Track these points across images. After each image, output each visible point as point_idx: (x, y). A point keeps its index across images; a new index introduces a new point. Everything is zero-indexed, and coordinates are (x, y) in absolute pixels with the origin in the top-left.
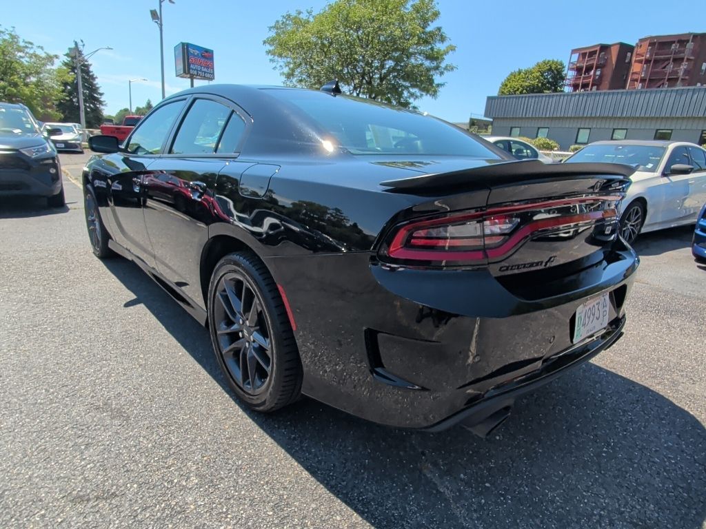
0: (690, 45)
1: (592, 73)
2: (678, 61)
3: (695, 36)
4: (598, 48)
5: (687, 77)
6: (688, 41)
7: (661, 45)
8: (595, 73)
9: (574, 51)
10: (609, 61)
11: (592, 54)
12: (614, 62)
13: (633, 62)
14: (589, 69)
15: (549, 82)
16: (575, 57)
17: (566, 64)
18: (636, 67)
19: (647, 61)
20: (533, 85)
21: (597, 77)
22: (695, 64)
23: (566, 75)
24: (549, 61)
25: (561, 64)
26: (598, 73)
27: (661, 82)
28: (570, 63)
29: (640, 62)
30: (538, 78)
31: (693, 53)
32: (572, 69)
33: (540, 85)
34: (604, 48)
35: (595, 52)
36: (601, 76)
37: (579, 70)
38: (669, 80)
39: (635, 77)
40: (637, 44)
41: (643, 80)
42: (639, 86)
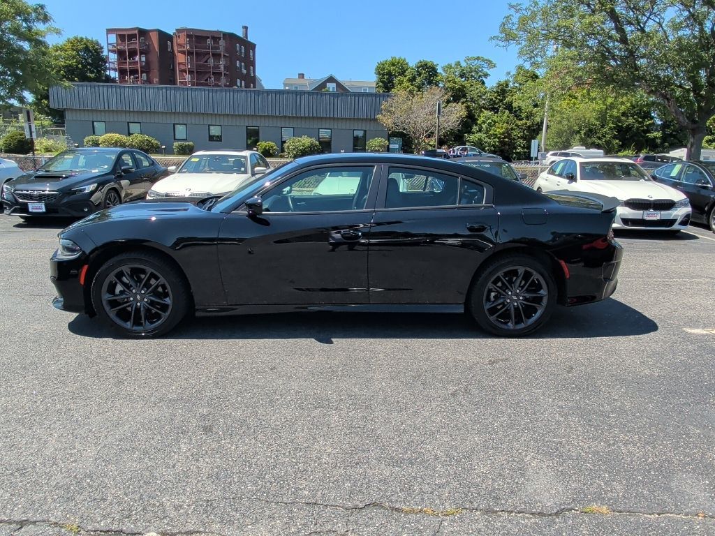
0: (222, 42)
1: (137, 58)
2: (217, 56)
3: (225, 35)
4: (136, 32)
5: (228, 73)
6: (220, 38)
7: (197, 38)
8: (140, 58)
9: (109, 31)
10: (151, 47)
11: (131, 37)
12: (157, 49)
13: (176, 52)
14: (133, 53)
15: (89, 64)
16: (113, 38)
17: (103, 44)
18: (181, 58)
19: (190, 53)
20: (70, 65)
21: (144, 64)
22: (231, 61)
23: (107, 57)
24: (82, 39)
25: (97, 44)
26: (144, 59)
27: (207, 76)
28: (108, 44)
29: (183, 52)
30: (74, 58)
31: (227, 50)
32: (113, 51)
33: (80, 66)
34: (143, 33)
35: (133, 36)
36: (147, 62)
37: (121, 54)
38: (214, 73)
39: (183, 67)
40: (174, 34)
41: (191, 72)
42: (188, 77)
